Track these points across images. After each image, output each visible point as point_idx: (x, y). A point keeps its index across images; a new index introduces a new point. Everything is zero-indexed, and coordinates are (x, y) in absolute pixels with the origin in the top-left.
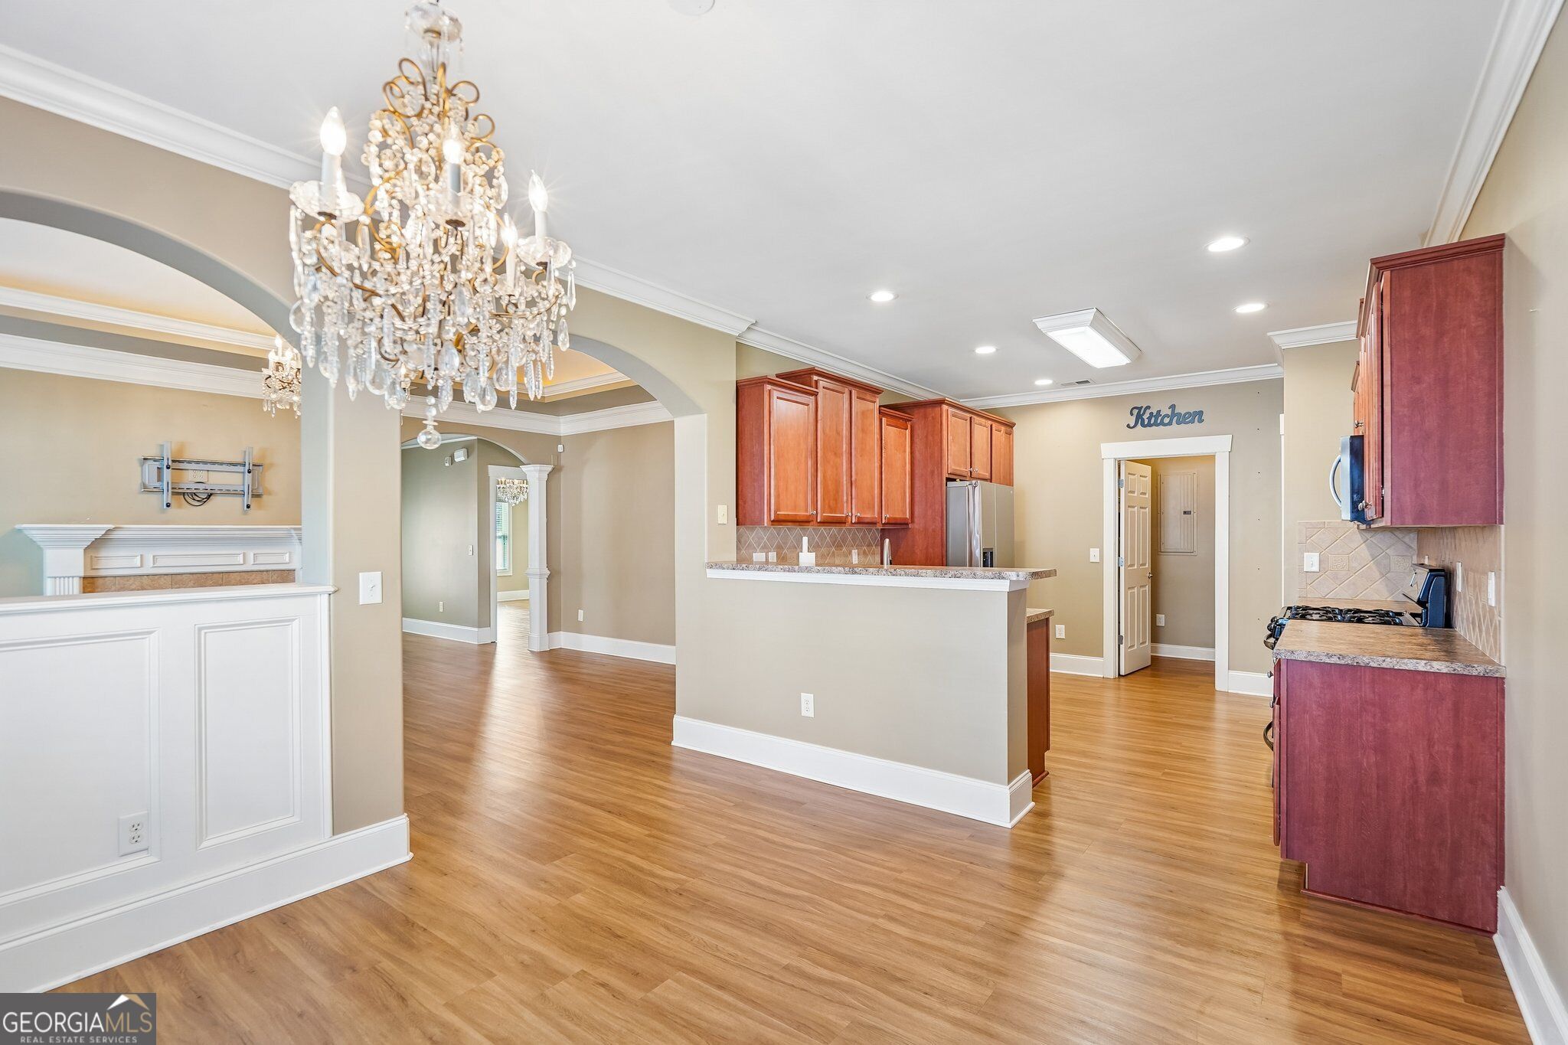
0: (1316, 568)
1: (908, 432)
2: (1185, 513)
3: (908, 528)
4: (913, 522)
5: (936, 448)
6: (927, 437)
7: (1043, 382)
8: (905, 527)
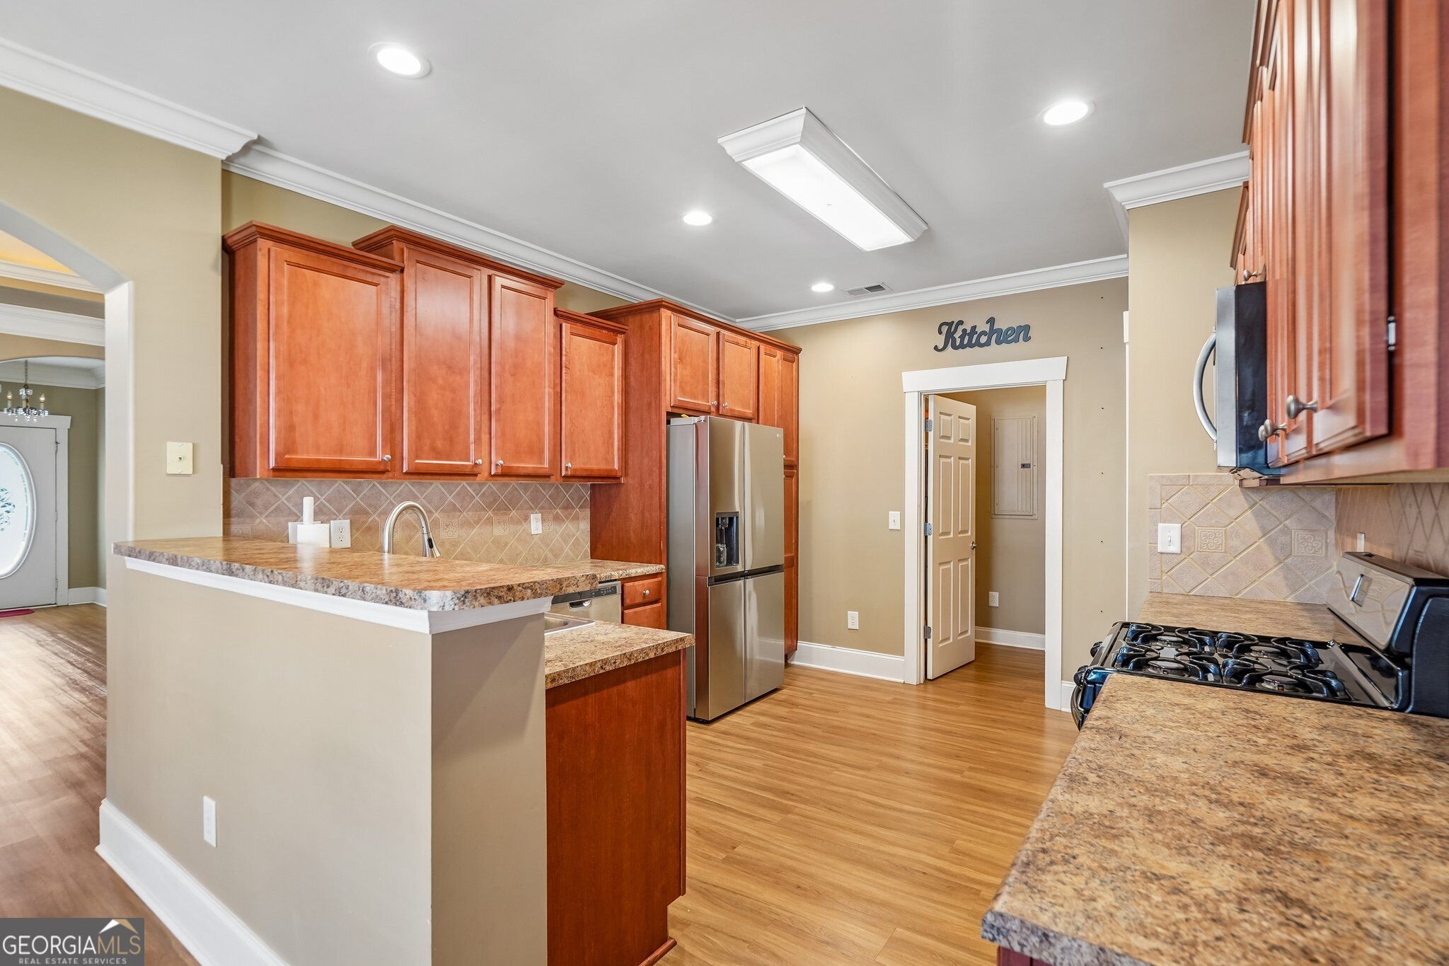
0: (1175, 548)
1: (618, 349)
2: (1023, 466)
3: (619, 484)
4: (626, 475)
5: (654, 371)
6: (642, 355)
7: (822, 287)
8: (614, 482)
